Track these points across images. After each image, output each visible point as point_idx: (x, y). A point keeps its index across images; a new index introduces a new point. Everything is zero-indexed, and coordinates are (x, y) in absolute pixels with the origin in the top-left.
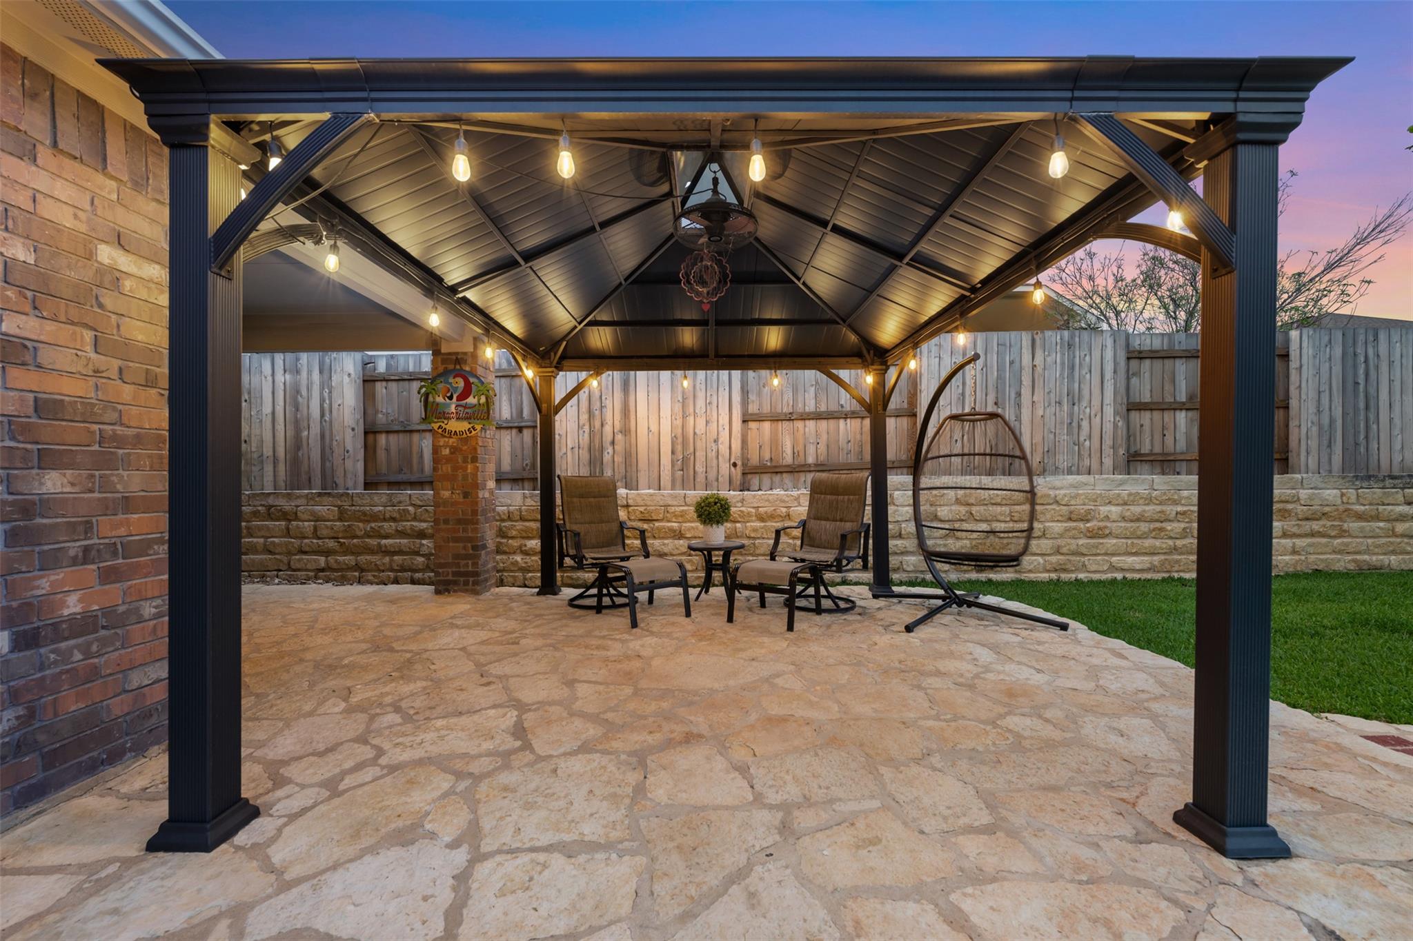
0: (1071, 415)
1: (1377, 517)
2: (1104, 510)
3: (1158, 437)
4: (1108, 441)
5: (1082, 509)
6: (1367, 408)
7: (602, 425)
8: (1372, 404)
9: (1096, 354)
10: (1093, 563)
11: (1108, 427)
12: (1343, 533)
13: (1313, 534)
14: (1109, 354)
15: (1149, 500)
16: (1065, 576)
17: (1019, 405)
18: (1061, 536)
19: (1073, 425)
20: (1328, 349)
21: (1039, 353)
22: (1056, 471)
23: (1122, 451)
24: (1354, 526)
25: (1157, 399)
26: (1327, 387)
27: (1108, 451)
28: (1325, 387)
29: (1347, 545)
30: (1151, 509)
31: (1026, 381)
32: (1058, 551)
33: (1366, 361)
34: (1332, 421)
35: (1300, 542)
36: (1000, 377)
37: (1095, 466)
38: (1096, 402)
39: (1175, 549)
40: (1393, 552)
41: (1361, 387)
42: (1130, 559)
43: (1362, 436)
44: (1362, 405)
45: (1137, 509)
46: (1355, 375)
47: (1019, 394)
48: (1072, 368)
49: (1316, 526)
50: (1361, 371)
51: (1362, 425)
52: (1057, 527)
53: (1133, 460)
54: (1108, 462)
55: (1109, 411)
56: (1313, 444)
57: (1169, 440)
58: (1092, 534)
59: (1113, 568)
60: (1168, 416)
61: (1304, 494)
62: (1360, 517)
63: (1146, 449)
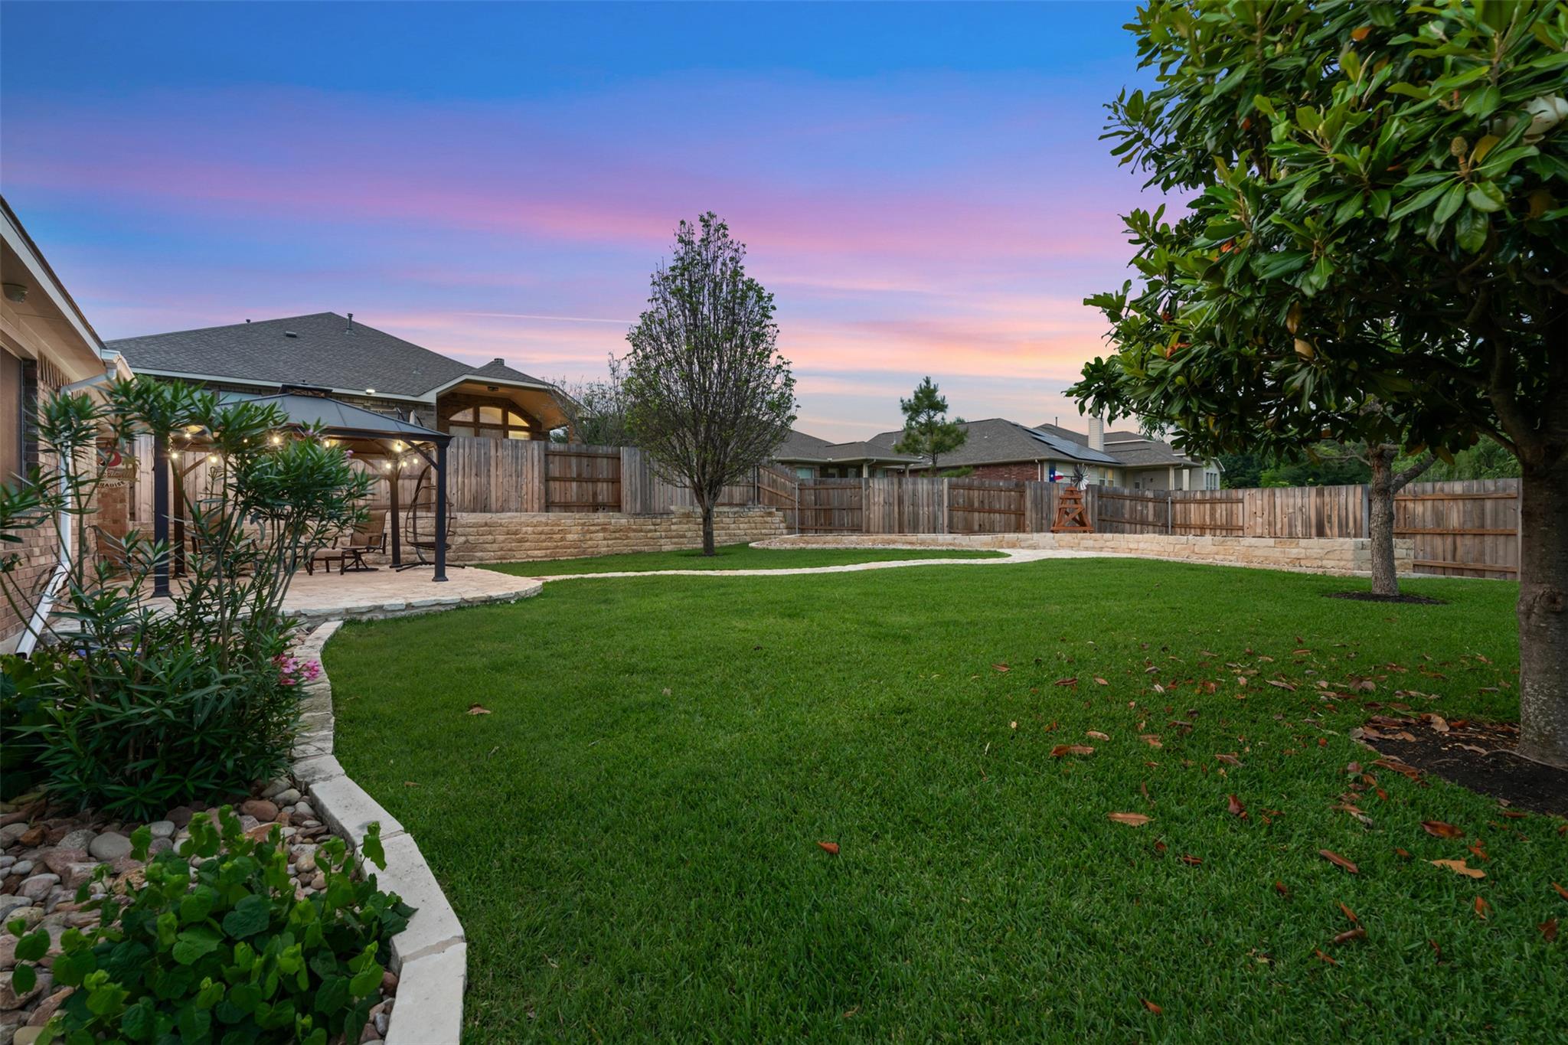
0: (517, 482)
1: (641, 531)
2: (524, 529)
3: (563, 495)
4: (536, 496)
5: (514, 529)
7: (196, 478)
8: (652, 482)
9: (530, 452)
10: (518, 554)
11: (536, 489)
12: (628, 538)
13: (616, 539)
14: (536, 453)
15: (547, 525)
16: (504, 561)
17: (489, 476)
18: (503, 542)
19: (518, 488)
21: (500, 450)
22: (509, 510)
23: (543, 501)
24: (632, 534)
25: (563, 475)
27: (536, 501)
30: (547, 529)
31: (493, 463)
32: (501, 549)
35: (610, 542)
36: (479, 461)
37: (529, 508)
38: (530, 477)
39: (557, 547)
42: (536, 552)
45: (540, 529)
46: (645, 469)
47: (489, 471)
48: (517, 458)
49: (617, 535)
50: (647, 467)
51: (648, 491)
52: (501, 538)
53: (548, 506)
54: (536, 506)
55: (536, 481)
56: (629, 499)
57: (568, 495)
58: (520, 541)
59: (528, 556)
60: (567, 484)
61: (613, 521)
62: (635, 531)
63: (557, 500)
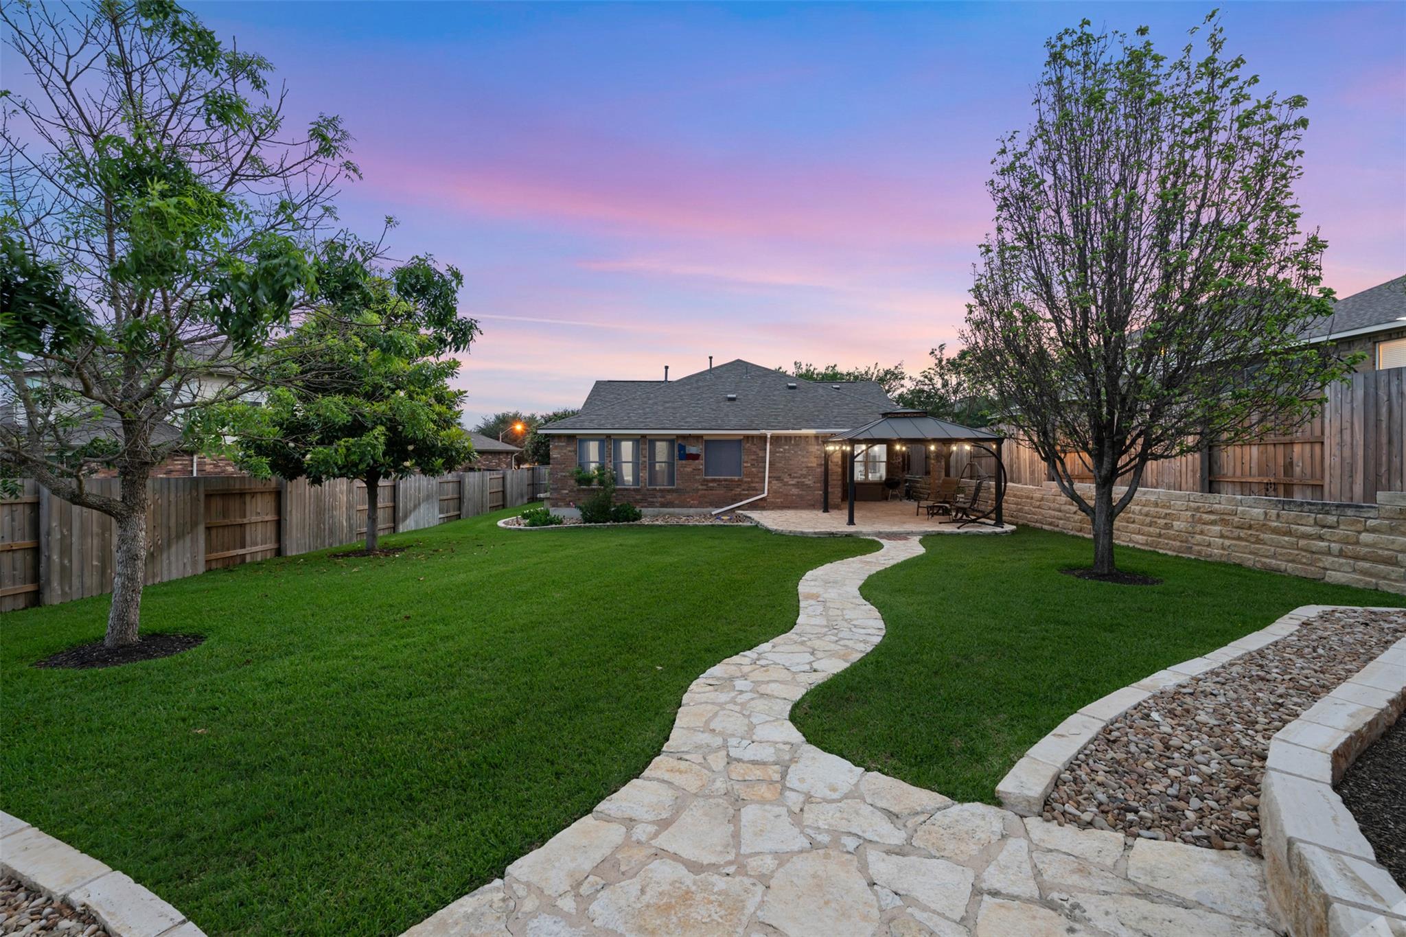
6: (1390, 442)
8: (1396, 438)
20: (1349, 393)
23: (1199, 474)
26: (1348, 425)
27: (1190, 474)
28: (1347, 425)
29: (1259, 549)
33: (1389, 400)
34: (1353, 455)
40: (1293, 561)
41: (1384, 425)
43: (1384, 469)
44: (1384, 439)
46: (1377, 413)
50: (1384, 410)
51: (1384, 458)
56: (1336, 473)
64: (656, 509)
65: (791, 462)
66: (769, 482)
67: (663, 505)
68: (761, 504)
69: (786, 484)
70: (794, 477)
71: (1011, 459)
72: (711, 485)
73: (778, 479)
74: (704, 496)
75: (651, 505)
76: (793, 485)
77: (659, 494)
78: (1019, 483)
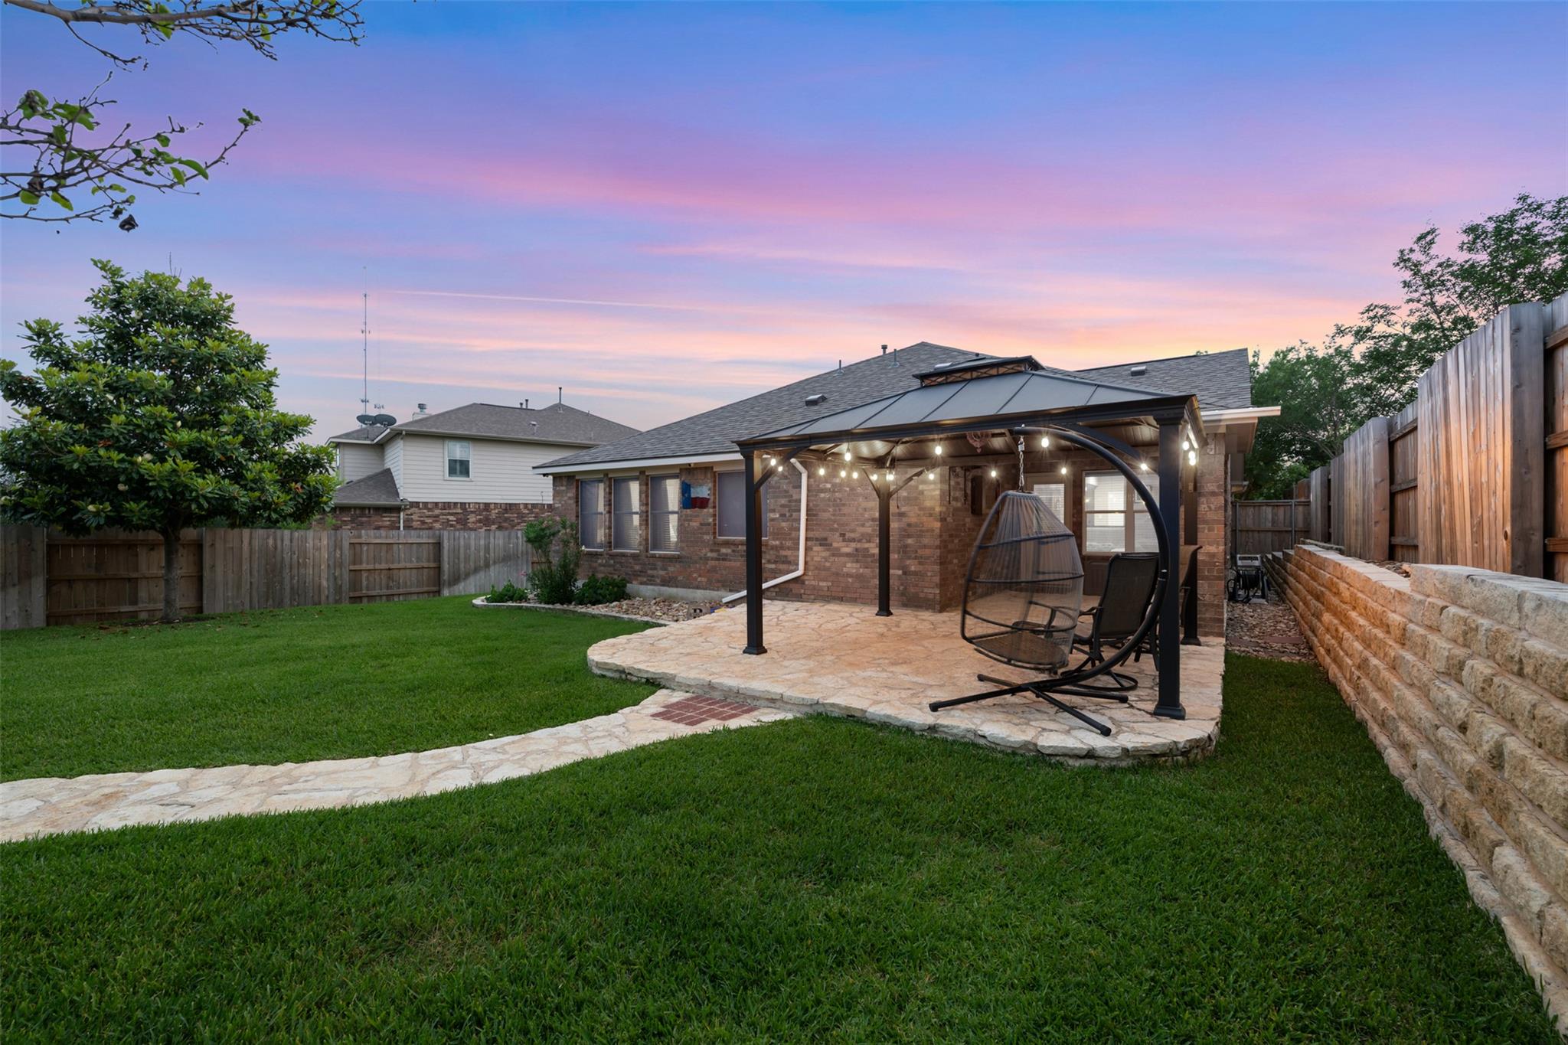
64: (656, 588)
65: (845, 510)
66: (807, 549)
67: (666, 582)
68: (794, 587)
69: (836, 553)
70: (853, 540)
71: (1438, 489)
72: (723, 551)
73: (824, 542)
74: (714, 570)
75: (651, 581)
76: (848, 555)
77: (659, 564)
78: (1454, 562)
